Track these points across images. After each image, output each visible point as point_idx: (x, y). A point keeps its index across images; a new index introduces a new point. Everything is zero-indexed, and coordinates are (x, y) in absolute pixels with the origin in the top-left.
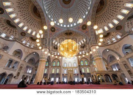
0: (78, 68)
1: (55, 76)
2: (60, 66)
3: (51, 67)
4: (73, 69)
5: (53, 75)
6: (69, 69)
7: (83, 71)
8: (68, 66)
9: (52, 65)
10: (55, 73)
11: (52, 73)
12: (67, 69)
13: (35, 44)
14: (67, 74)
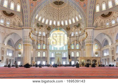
0: (67, 51)
1: (41, 59)
2: (46, 49)
3: (36, 50)
4: (61, 52)
5: (39, 59)
6: (57, 53)
7: (73, 55)
8: (55, 49)
9: (36, 48)
11: (38, 56)
12: (55, 53)
13: (11, 21)
14: (55, 57)
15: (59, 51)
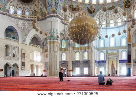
1: (82, 65)
3: (73, 50)
4: (118, 51)
5: (77, 63)
6: (109, 52)
8: (107, 46)
10: (82, 60)
11: (76, 59)
12: (105, 52)
13: (30, 10)
14: (106, 60)
15: (113, 48)
